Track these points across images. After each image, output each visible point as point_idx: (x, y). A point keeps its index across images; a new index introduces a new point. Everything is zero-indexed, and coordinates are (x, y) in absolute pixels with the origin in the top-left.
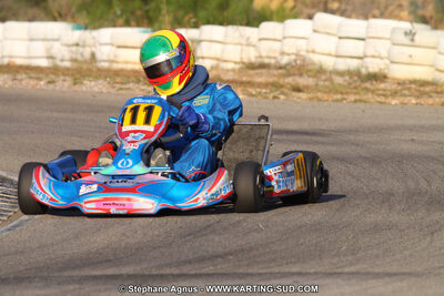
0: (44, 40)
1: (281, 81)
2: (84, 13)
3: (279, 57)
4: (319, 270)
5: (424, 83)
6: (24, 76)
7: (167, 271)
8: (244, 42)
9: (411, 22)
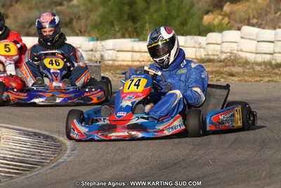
1: (221, 70)
2: (96, 30)
3: (220, 55)
8: (197, 46)
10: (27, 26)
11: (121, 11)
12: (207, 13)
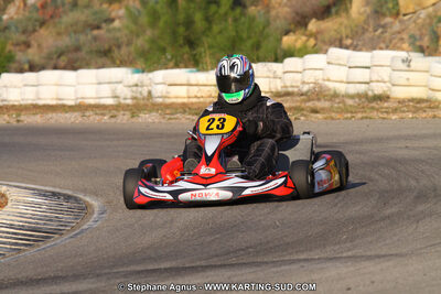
0: (109, 83)
1: (303, 105)
2: (142, 59)
3: (301, 86)
4: (322, 256)
5: (420, 101)
6: (91, 113)
7: (198, 263)
8: (271, 75)
9: (408, 51)
10: (55, 56)
11: (174, 33)
12: (287, 33)
